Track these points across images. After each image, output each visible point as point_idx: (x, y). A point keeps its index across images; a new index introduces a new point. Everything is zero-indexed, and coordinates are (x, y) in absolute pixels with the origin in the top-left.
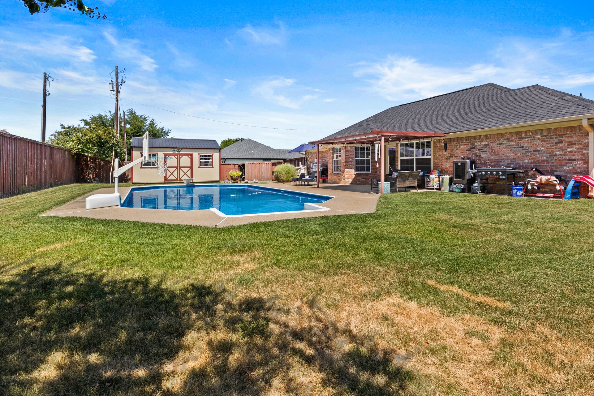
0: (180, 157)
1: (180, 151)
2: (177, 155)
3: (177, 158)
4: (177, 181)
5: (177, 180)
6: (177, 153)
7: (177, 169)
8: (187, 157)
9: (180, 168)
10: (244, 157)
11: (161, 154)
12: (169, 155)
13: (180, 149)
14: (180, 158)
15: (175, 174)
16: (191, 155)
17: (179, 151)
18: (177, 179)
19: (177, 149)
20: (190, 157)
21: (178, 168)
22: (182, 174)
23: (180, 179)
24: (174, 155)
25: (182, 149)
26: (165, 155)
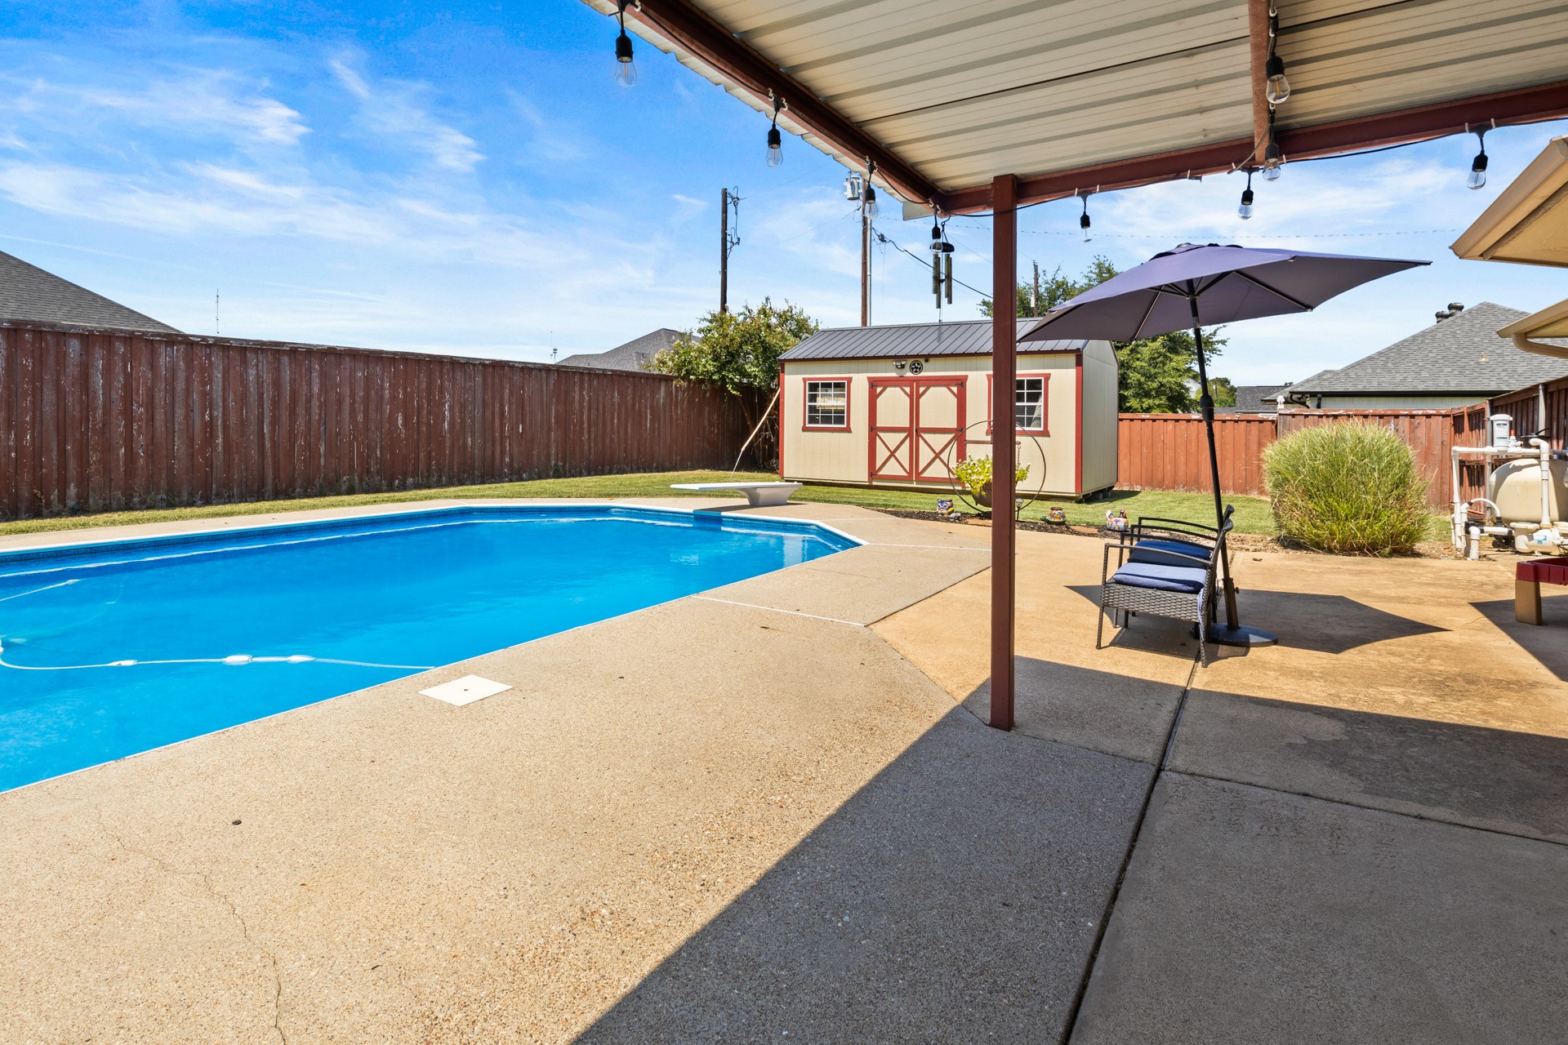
0: (922, 389)
1: (921, 369)
2: (910, 381)
3: (911, 396)
4: (911, 481)
5: (908, 479)
6: (909, 374)
7: (910, 435)
8: (945, 389)
9: (919, 431)
10: (1421, 388)
11: (860, 382)
12: (887, 383)
13: (922, 361)
14: (919, 396)
15: (904, 454)
16: (961, 383)
17: (916, 368)
18: (910, 473)
19: (910, 361)
20: (955, 389)
21: (914, 432)
22: (925, 455)
23: (918, 474)
24: (898, 382)
25: (927, 358)
26: (873, 383)
